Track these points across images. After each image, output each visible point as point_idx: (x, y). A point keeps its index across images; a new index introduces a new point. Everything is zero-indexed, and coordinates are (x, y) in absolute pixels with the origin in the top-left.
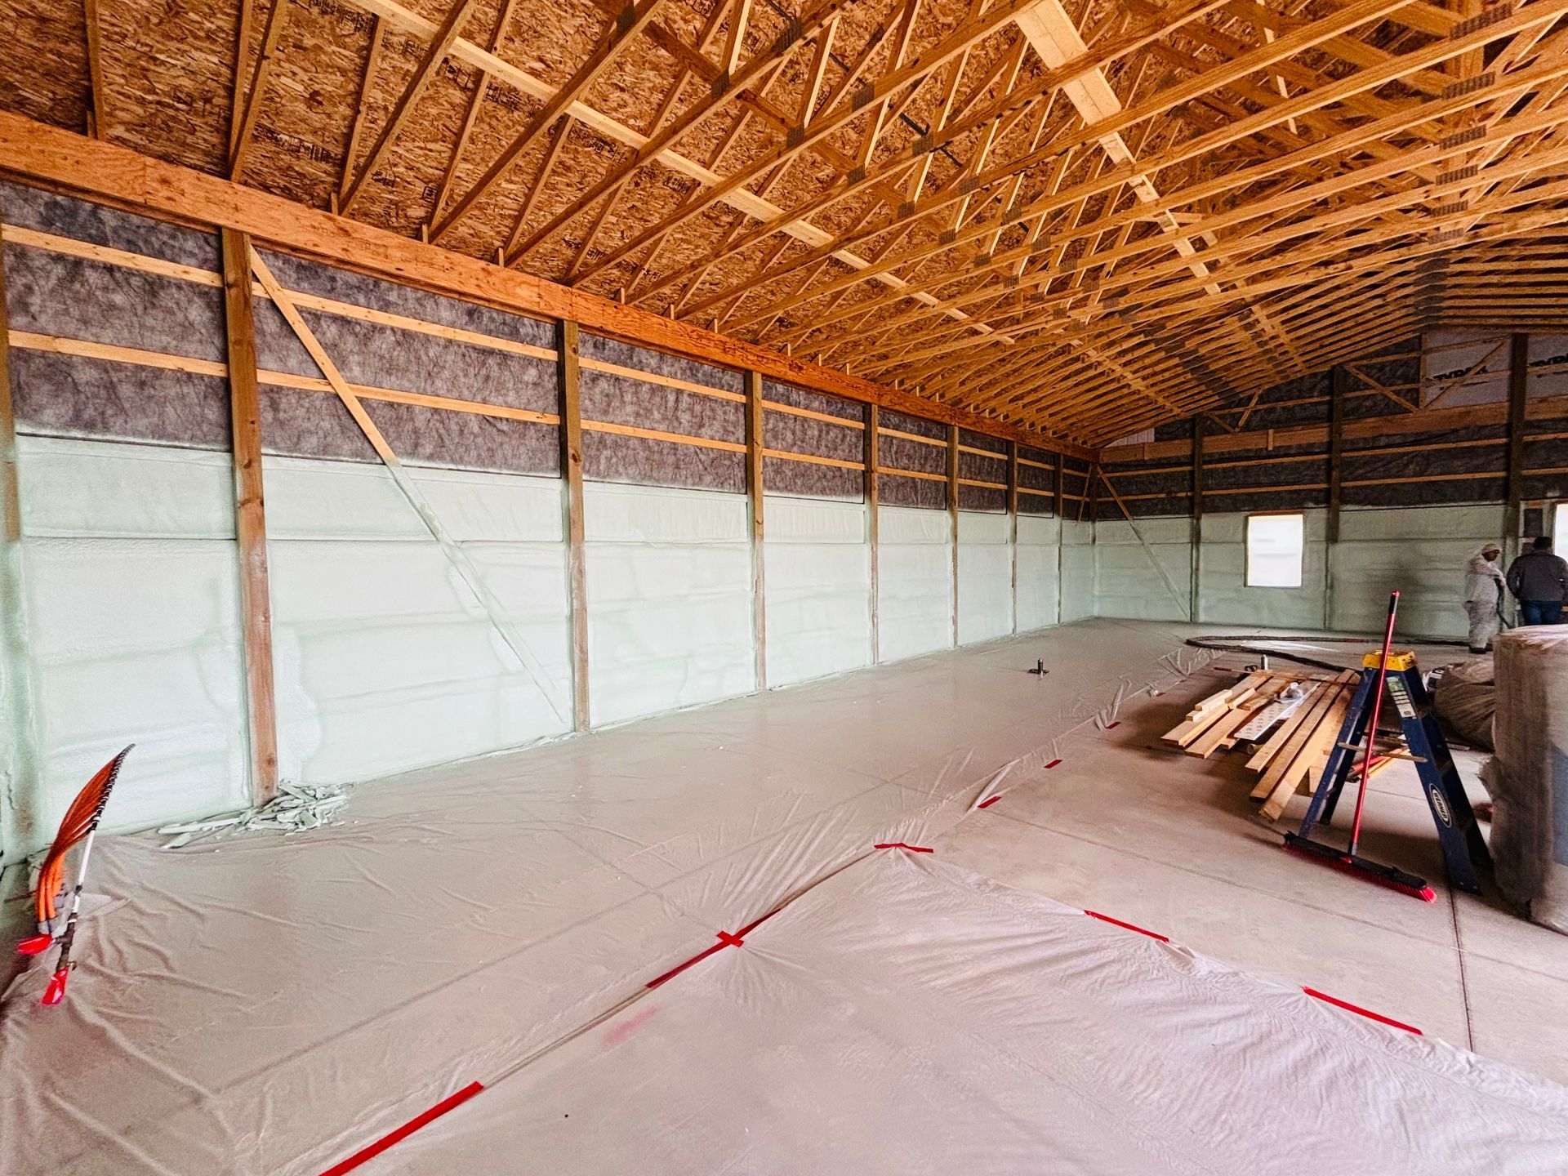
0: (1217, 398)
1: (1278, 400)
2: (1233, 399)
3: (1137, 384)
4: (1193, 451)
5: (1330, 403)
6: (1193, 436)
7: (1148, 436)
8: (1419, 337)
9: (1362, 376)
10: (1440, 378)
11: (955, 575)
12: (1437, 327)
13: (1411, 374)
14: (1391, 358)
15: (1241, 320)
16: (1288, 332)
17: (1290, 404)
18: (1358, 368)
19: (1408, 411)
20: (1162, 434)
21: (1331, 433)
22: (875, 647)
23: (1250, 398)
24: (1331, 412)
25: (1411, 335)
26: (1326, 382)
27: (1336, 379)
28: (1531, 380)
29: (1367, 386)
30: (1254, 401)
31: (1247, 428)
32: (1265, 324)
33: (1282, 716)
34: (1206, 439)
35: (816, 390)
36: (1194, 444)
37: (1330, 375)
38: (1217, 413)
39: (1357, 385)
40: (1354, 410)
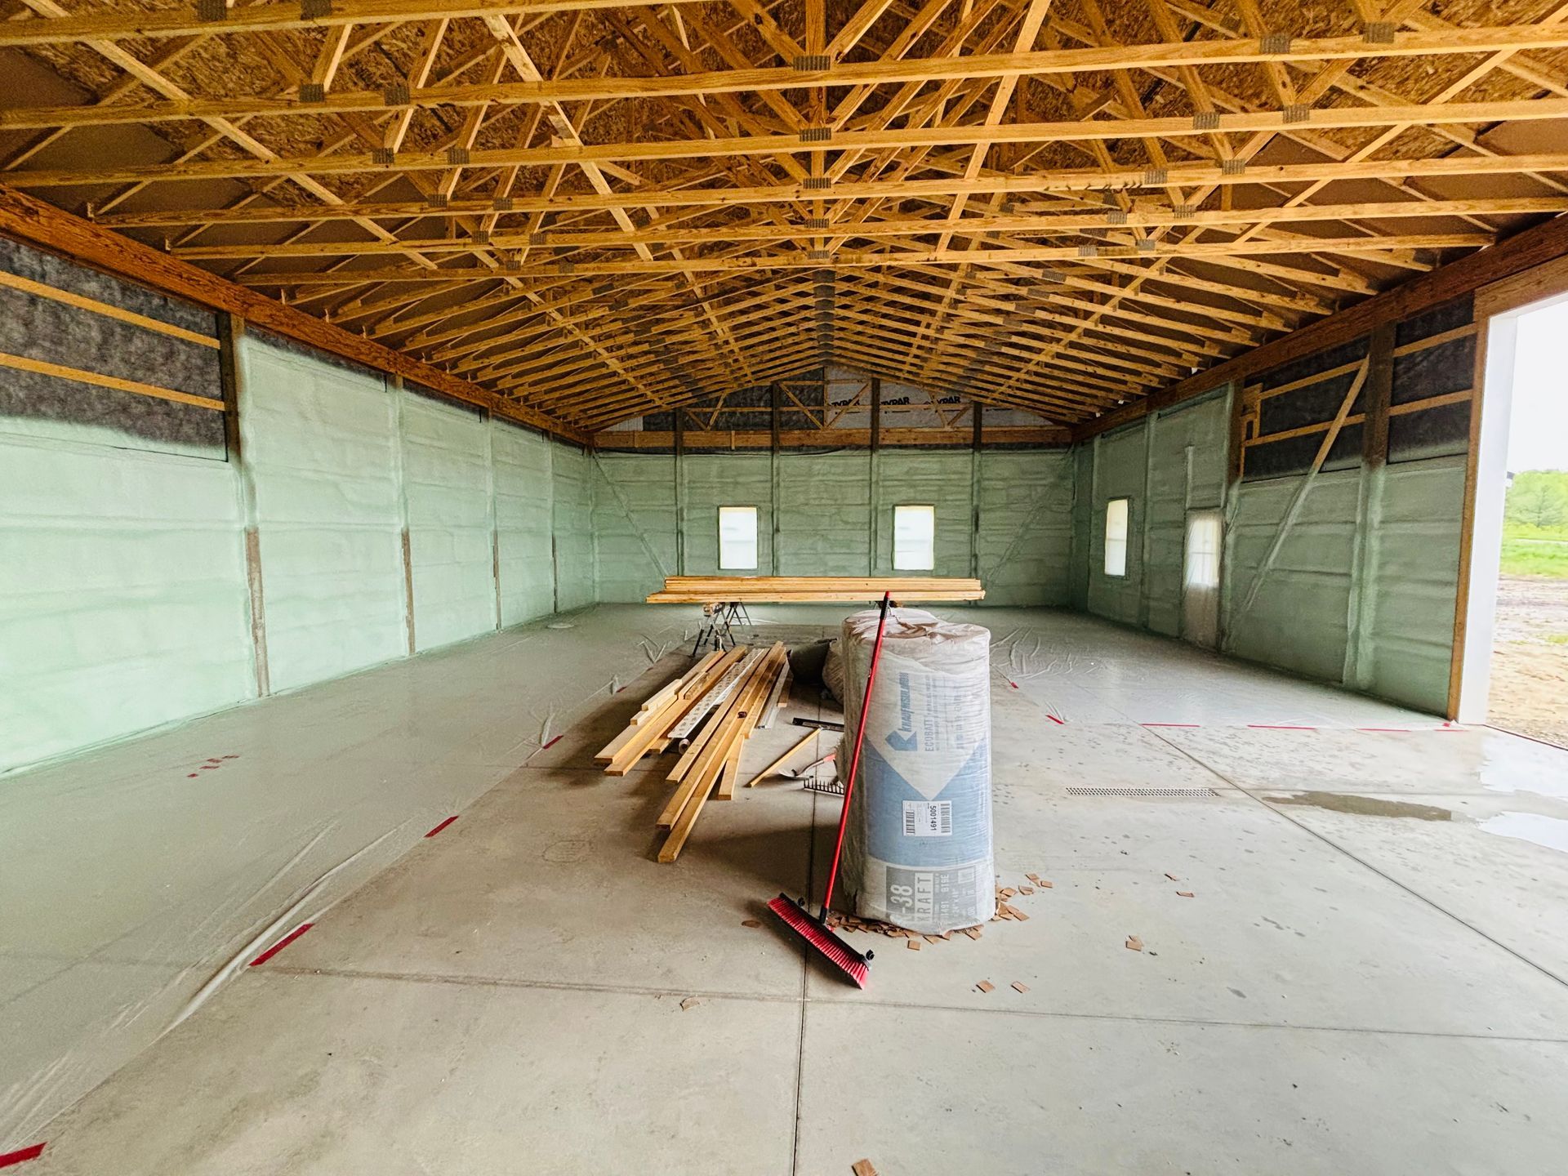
0: (690, 395)
1: (737, 405)
2: (704, 399)
3: (614, 365)
4: (676, 442)
5: (771, 413)
6: (675, 429)
7: (637, 424)
8: (823, 369)
9: (791, 395)
10: (835, 404)
11: (408, 564)
12: (832, 363)
13: (817, 399)
14: (808, 383)
15: (697, 316)
16: (737, 340)
17: (745, 410)
18: (789, 387)
19: (818, 428)
20: (649, 424)
21: (773, 440)
22: (262, 672)
23: (718, 399)
24: (772, 422)
25: (817, 367)
26: (768, 396)
27: (774, 395)
28: (882, 414)
29: (795, 405)
30: (720, 403)
31: (716, 427)
32: (716, 326)
33: (717, 701)
34: (686, 433)
35: (86, 261)
36: (675, 435)
37: (771, 389)
38: (693, 410)
39: (788, 402)
40: (787, 423)
